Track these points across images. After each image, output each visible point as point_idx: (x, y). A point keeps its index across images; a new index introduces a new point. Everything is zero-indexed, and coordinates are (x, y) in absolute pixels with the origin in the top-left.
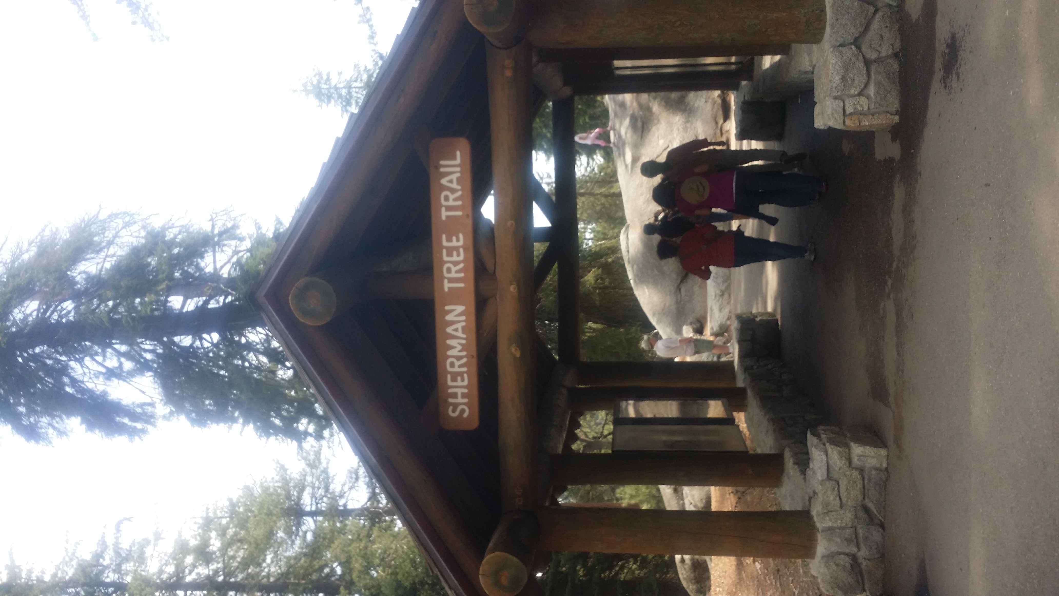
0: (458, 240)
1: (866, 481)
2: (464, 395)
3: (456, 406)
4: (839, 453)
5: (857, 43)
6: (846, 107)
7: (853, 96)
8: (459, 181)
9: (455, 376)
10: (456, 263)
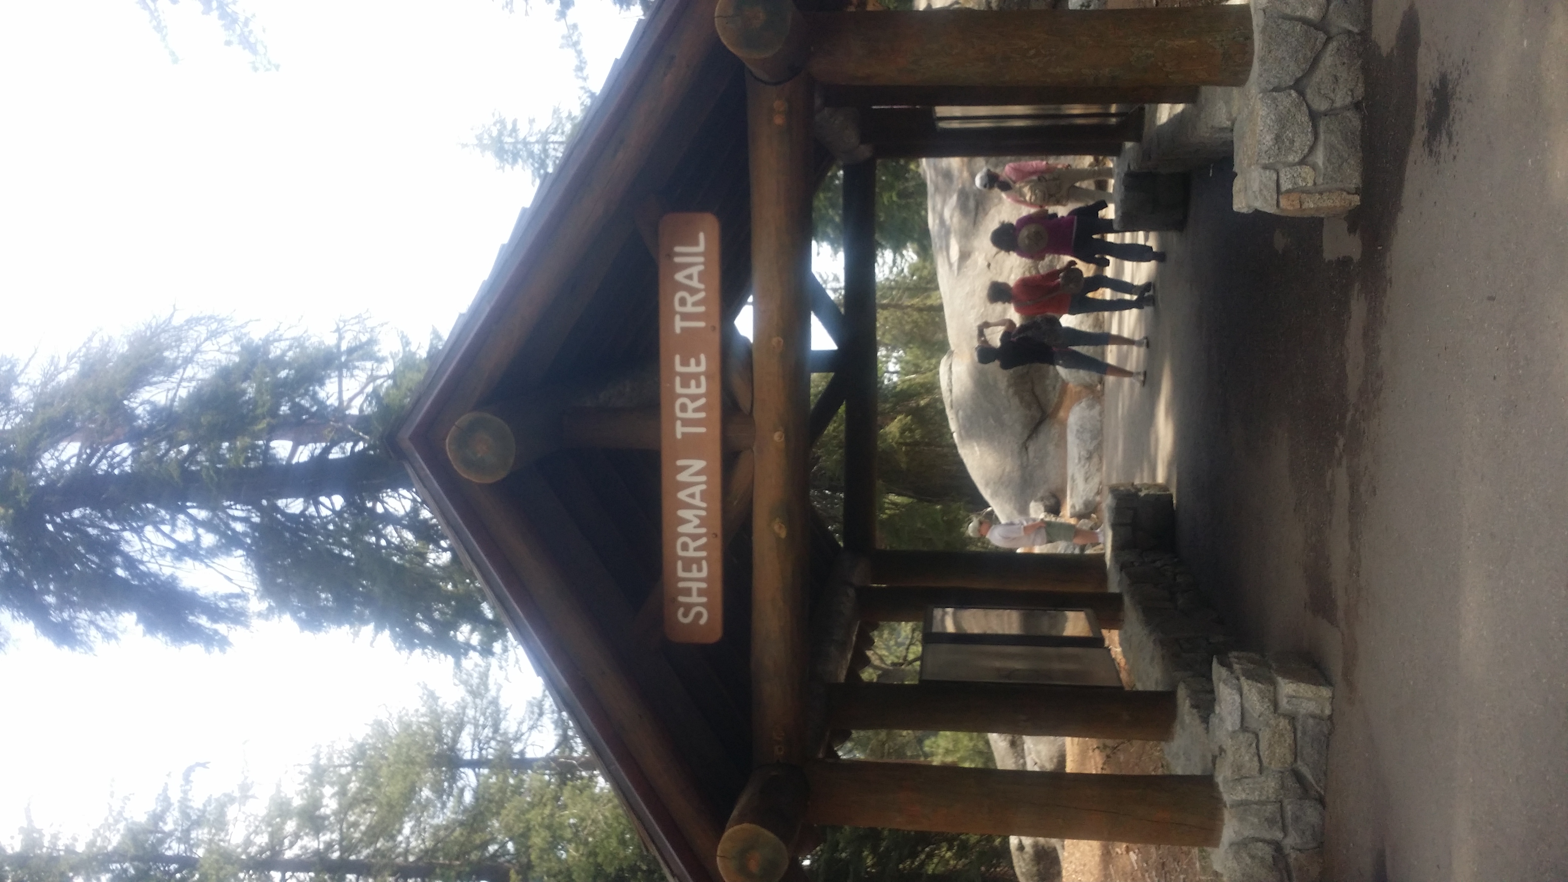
0: (698, 364)
1: (1299, 735)
2: (701, 592)
3: (688, 607)
4: (1260, 692)
5: (1299, 86)
6: (1282, 181)
7: (1291, 165)
8: (702, 277)
9: (688, 563)
10: (694, 398)
